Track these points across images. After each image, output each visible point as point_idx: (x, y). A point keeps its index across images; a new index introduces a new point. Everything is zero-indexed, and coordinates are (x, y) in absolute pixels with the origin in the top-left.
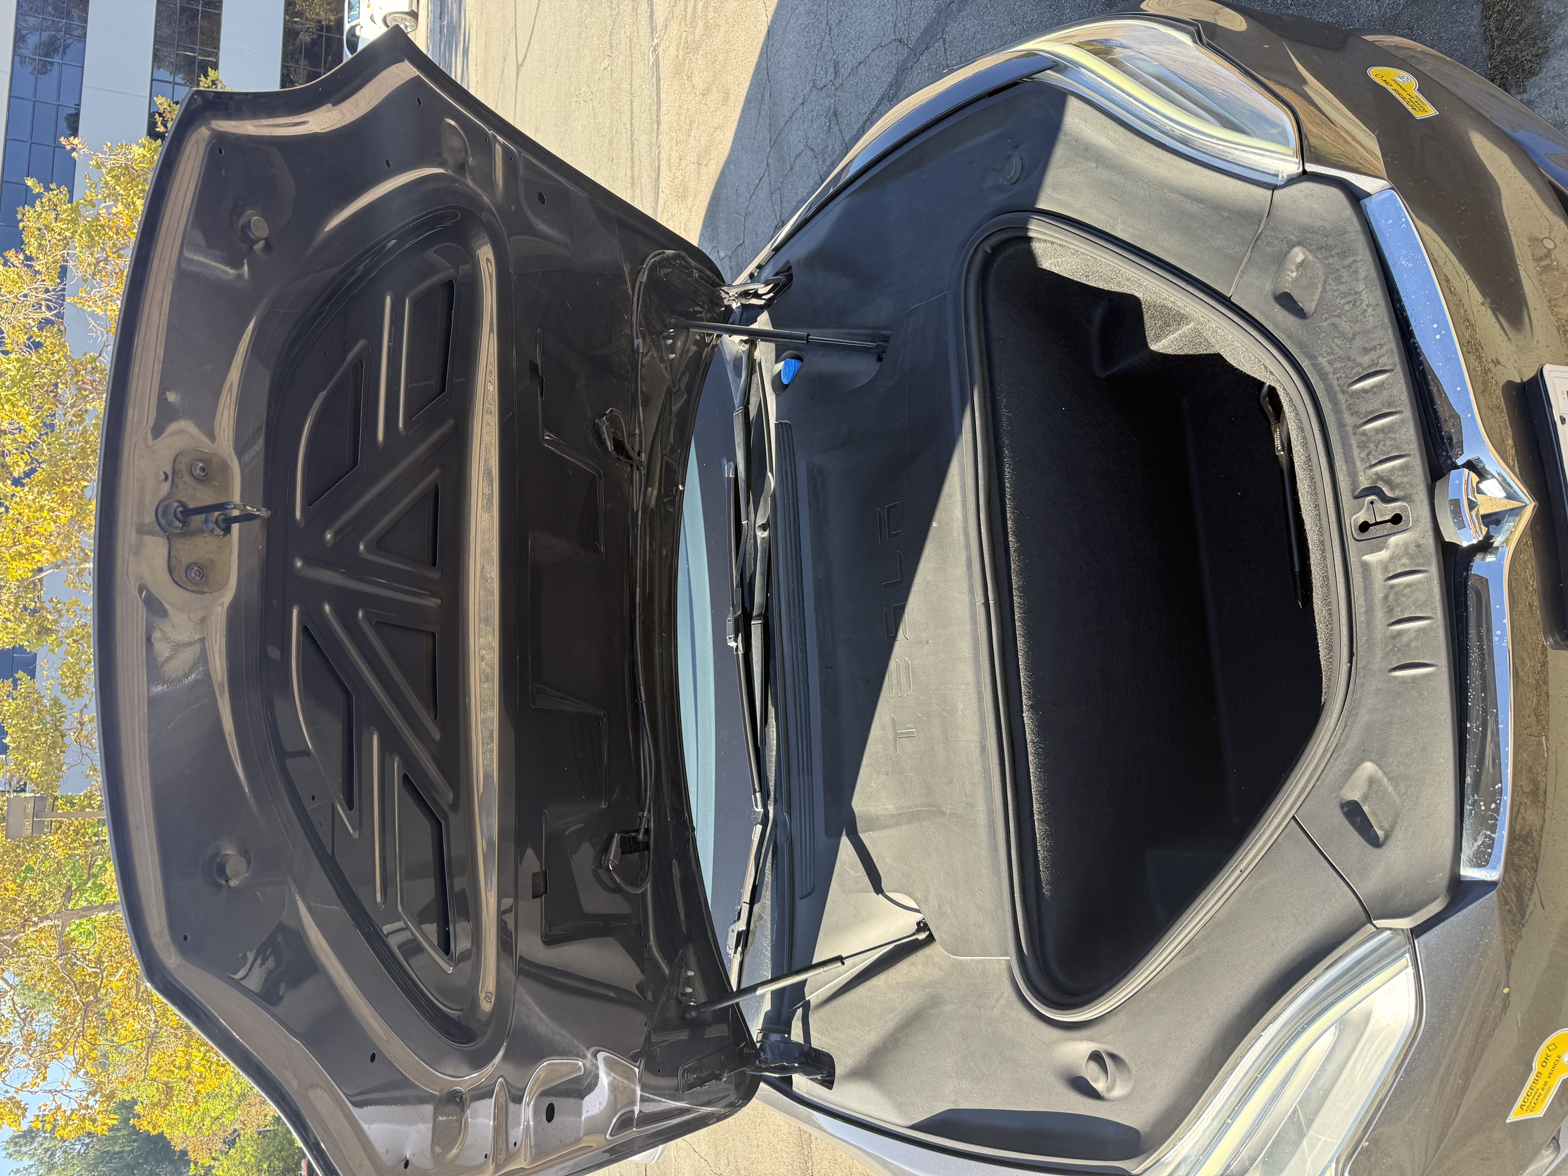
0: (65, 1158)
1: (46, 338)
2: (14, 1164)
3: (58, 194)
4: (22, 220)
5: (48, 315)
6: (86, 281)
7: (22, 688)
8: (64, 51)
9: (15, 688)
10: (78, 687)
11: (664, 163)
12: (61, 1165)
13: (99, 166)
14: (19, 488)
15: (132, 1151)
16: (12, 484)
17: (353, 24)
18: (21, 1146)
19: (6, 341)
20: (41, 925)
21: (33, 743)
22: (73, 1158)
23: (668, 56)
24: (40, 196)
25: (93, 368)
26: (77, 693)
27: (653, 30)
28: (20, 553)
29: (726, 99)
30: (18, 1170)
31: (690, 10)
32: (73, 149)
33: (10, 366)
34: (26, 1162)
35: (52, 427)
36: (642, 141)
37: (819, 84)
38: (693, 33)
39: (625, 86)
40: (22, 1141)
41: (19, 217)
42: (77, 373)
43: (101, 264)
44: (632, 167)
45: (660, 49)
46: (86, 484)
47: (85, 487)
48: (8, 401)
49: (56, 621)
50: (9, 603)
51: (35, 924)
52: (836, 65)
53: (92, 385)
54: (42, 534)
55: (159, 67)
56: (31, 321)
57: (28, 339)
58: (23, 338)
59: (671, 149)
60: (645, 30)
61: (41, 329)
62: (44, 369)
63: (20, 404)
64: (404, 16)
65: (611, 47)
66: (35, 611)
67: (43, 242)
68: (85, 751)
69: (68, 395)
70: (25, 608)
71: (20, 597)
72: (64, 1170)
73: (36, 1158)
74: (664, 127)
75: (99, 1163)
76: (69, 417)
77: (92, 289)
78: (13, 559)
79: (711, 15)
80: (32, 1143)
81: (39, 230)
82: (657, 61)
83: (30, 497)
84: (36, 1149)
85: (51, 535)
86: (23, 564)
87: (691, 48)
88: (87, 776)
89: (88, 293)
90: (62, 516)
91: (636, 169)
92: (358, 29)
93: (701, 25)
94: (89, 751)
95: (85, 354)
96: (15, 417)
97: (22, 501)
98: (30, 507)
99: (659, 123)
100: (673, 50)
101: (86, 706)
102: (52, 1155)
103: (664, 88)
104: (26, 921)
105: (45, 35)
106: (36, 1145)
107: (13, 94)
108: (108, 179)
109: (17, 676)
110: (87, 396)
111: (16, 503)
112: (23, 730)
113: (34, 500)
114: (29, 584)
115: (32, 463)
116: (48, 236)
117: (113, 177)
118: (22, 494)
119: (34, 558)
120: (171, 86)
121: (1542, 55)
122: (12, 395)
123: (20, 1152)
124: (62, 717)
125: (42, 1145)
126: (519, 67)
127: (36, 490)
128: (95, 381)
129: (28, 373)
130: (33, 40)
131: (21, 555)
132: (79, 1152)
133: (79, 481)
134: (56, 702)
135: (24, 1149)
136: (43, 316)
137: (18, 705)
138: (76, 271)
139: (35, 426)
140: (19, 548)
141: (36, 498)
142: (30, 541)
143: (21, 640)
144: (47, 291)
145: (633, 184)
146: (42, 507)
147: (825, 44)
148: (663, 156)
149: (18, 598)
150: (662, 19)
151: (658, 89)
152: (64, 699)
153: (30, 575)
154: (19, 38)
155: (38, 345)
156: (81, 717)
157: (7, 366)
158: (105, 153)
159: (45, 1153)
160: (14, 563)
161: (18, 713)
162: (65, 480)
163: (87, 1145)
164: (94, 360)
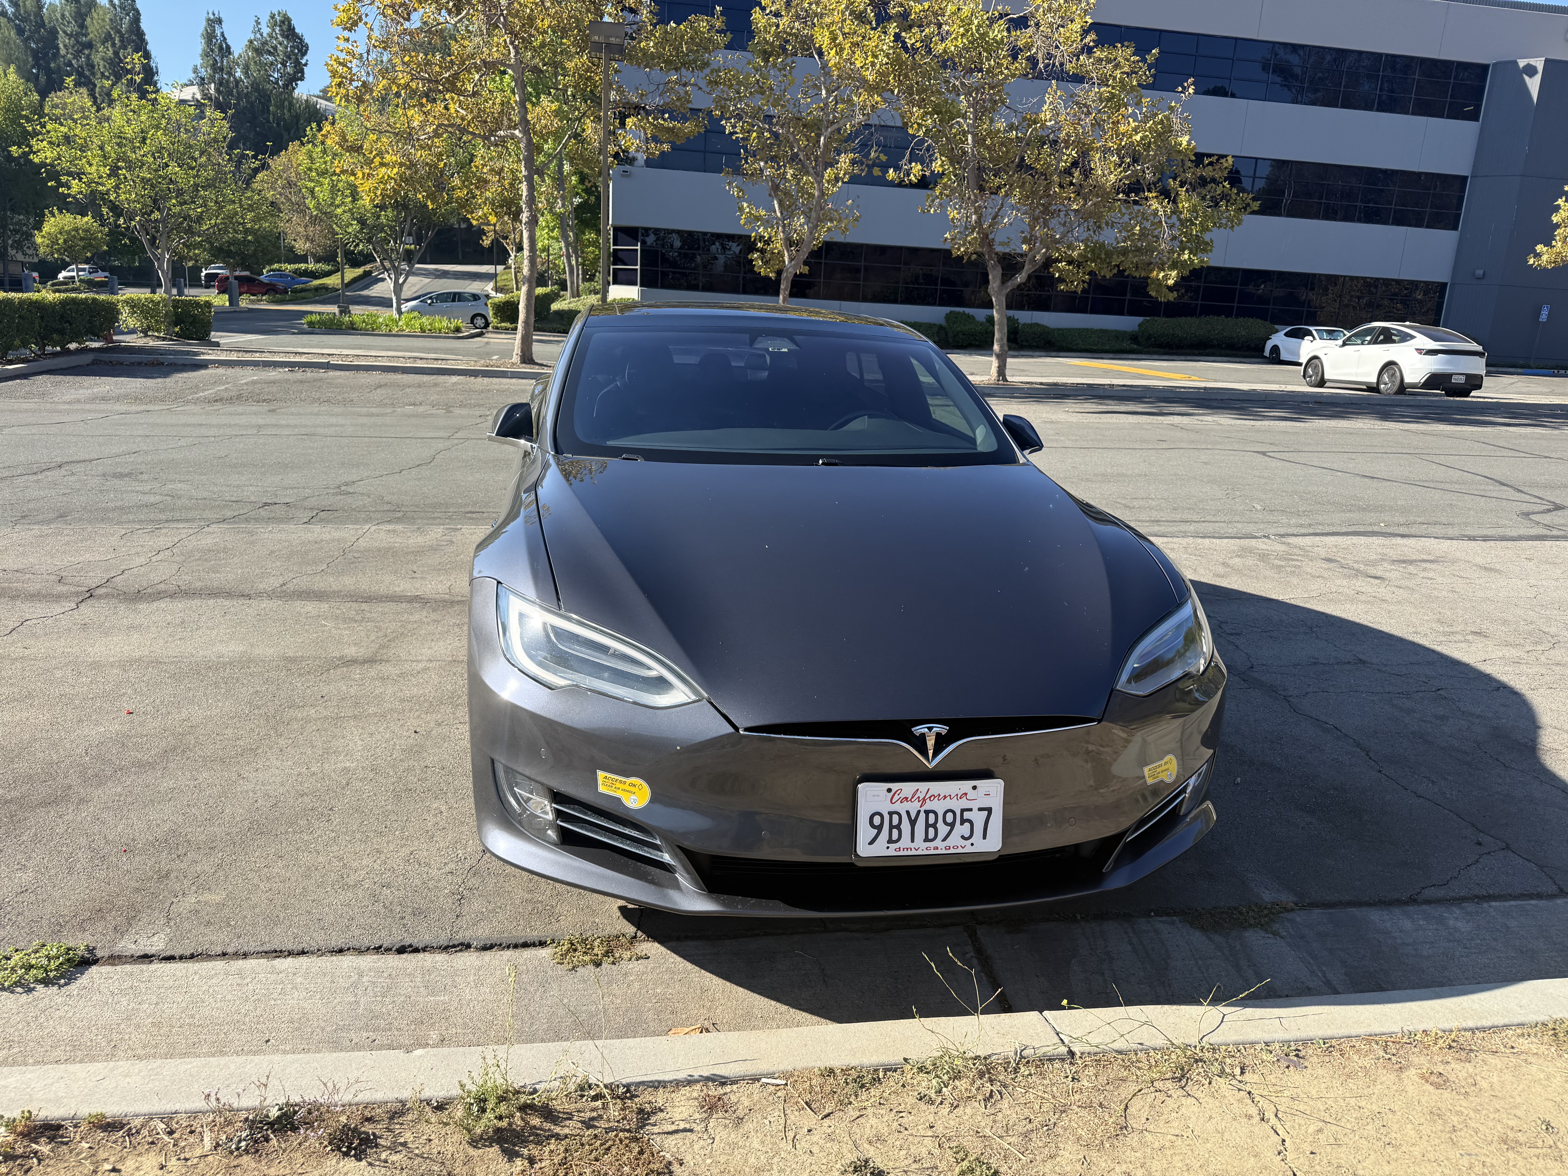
0: (266, 64)
1: (1021, 64)
2: (265, 20)
3: (1145, 74)
4: (1123, 46)
5: (1041, 65)
6: (1071, 96)
7: (718, 38)
8: (1285, 85)
9: (718, 31)
10: (716, 83)
11: (1170, 539)
12: (260, 60)
13: (1171, 109)
14: (892, 38)
15: (269, 122)
16: (895, 33)
17: (1314, 333)
18: (280, 26)
19: (1018, 31)
20: (511, 47)
21: (671, 45)
22: (266, 70)
23: (1261, 545)
24: (1144, 60)
25: (995, 101)
26: (710, 82)
27: (1282, 536)
28: (836, 39)
29: (1218, 576)
30: (259, 23)
31: (1296, 557)
32: (1184, 88)
33: (996, 33)
34: (266, 31)
35: (945, 67)
36: (1192, 528)
37: (1223, 626)
38: (1276, 559)
39: (1237, 518)
40: (285, 27)
41: (1126, 43)
42: (992, 88)
43: (1085, 110)
44: (1167, 521)
45: (1265, 540)
46: (896, 92)
47: (893, 92)
48: (967, 31)
49: (775, 65)
50: (792, 29)
51: (512, 43)
52: (1239, 634)
53: (980, 100)
54: (852, 57)
55: (1272, 166)
56: (1034, 50)
57: (1020, 49)
58: (1020, 43)
59: (1180, 544)
60: (1282, 531)
61: (1028, 59)
62: (995, 61)
63: (965, 41)
64: (1320, 374)
65: (1271, 511)
66: (784, 50)
67: (1104, 63)
68: (661, 87)
69: (972, 80)
70: (787, 42)
71: (797, 37)
72: (255, 62)
73: (268, 39)
74: (1200, 540)
75: (259, 93)
76: (952, 80)
77: (1062, 100)
78: (831, 33)
79: (1289, 569)
80: (282, 36)
81: (1115, 59)
82: (1256, 537)
83: (885, 47)
84: (276, 38)
85: (851, 64)
86: (826, 42)
87: (1263, 557)
88: (637, 89)
89: (1060, 97)
90: (868, 73)
91: (1166, 523)
92: (1310, 338)
93: (1283, 563)
94: (660, 91)
95: (1007, 94)
96: (953, 36)
97: (881, 41)
98: (877, 46)
99: (1204, 537)
100: (1264, 547)
101: (700, 88)
102: (270, 53)
103: (1232, 541)
104: (516, 36)
105: (1298, 71)
106: (281, 39)
107: (1239, 41)
108: (1160, 116)
109: (728, 33)
110: (971, 96)
111: (880, 36)
112: (682, 37)
113: (882, 50)
114: (807, 45)
115: (913, 49)
116: (1110, 66)
117: (1162, 120)
118: (887, 41)
119: (832, 49)
120: (1252, 174)
121: (1203, 929)
122: (972, 34)
123: (275, 25)
124: (693, 69)
125: (280, 44)
126: (1264, 453)
127: (891, 52)
128: (984, 102)
129: (991, 48)
130: (1294, 59)
131: (834, 39)
132: (271, 76)
133: (898, 86)
134: (706, 64)
135: (277, 29)
136: (1041, 61)
137: (704, 33)
138: (1078, 89)
139: (945, 51)
140: (841, 38)
141: (884, 52)
142: (847, 46)
143: (760, 37)
144: (1062, 64)
145: (1153, 521)
146: (876, 57)
147: (1255, 629)
148: (1175, 540)
149: (796, 36)
150: (1291, 541)
151: (1232, 538)
152: (707, 71)
153: (817, 45)
154: (1295, 48)
155: (1015, 57)
156: (691, 85)
157: (996, 30)
158: (1182, 113)
159: (272, 47)
160: (827, 34)
161: (696, 33)
162: (899, 76)
163: (277, 83)
164: (1003, 103)
